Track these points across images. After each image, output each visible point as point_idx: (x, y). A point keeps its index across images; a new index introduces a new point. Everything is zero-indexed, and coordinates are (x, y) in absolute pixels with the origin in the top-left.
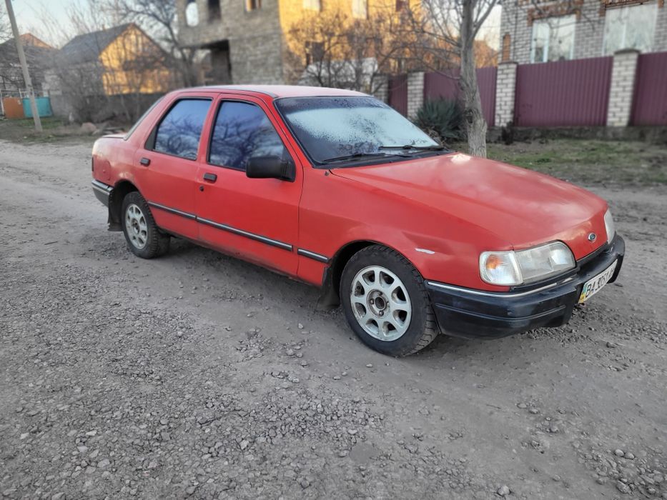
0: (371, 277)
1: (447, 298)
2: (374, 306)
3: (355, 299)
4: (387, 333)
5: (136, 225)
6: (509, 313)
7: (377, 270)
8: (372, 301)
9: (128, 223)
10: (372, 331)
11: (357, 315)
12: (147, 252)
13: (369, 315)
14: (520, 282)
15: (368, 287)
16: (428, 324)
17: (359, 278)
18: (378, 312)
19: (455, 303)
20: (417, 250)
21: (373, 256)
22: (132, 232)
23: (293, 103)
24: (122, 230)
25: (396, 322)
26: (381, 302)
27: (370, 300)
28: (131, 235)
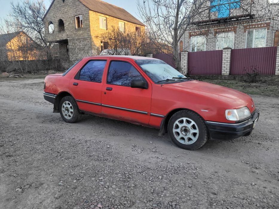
0: (182, 122)
1: (214, 126)
2: (183, 132)
3: (174, 130)
4: (188, 142)
5: (68, 110)
6: (237, 130)
7: (184, 119)
8: (182, 131)
9: (63, 109)
10: (182, 142)
11: (175, 136)
12: (73, 120)
13: (181, 136)
14: (238, 120)
15: (180, 126)
16: (206, 137)
17: (177, 122)
18: (184, 134)
19: (217, 128)
20: (202, 110)
21: (183, 114)
22: (65, 113)
23: (141, 62)
24: (59, 112)
25: (192, 137)
26: (186, 130)
27: (181, 130)
28: (64, 114)
